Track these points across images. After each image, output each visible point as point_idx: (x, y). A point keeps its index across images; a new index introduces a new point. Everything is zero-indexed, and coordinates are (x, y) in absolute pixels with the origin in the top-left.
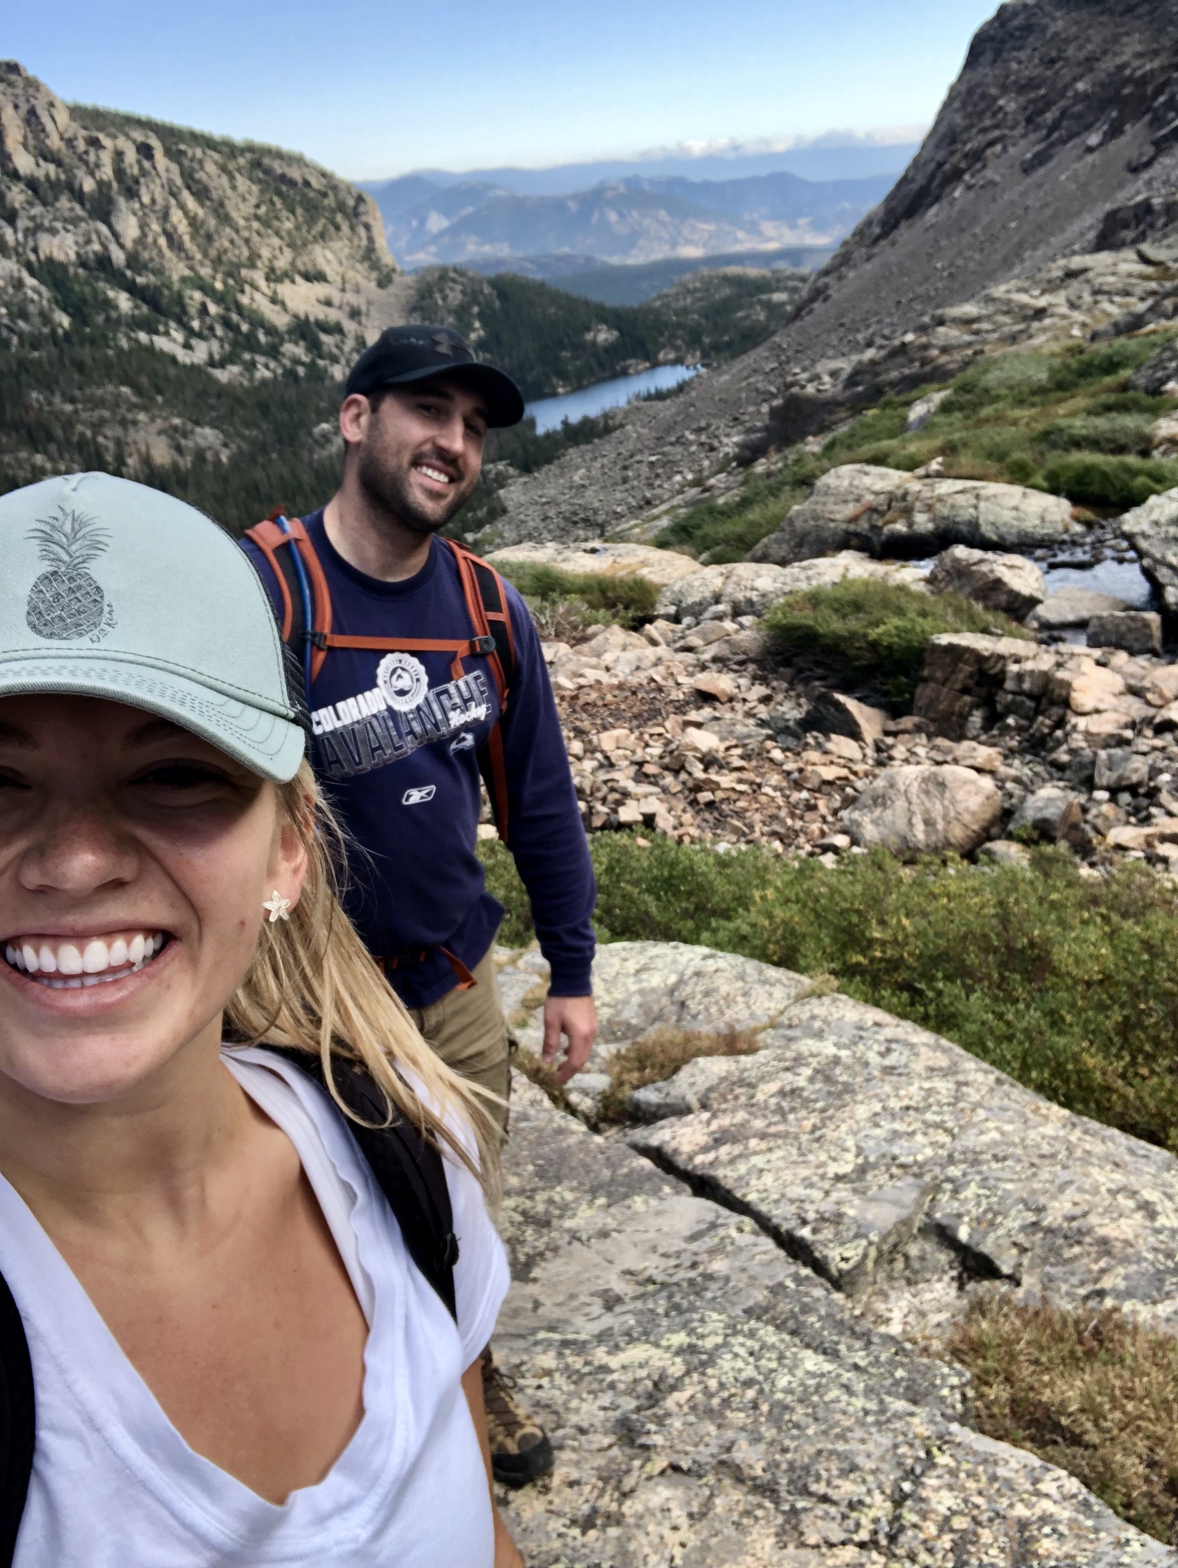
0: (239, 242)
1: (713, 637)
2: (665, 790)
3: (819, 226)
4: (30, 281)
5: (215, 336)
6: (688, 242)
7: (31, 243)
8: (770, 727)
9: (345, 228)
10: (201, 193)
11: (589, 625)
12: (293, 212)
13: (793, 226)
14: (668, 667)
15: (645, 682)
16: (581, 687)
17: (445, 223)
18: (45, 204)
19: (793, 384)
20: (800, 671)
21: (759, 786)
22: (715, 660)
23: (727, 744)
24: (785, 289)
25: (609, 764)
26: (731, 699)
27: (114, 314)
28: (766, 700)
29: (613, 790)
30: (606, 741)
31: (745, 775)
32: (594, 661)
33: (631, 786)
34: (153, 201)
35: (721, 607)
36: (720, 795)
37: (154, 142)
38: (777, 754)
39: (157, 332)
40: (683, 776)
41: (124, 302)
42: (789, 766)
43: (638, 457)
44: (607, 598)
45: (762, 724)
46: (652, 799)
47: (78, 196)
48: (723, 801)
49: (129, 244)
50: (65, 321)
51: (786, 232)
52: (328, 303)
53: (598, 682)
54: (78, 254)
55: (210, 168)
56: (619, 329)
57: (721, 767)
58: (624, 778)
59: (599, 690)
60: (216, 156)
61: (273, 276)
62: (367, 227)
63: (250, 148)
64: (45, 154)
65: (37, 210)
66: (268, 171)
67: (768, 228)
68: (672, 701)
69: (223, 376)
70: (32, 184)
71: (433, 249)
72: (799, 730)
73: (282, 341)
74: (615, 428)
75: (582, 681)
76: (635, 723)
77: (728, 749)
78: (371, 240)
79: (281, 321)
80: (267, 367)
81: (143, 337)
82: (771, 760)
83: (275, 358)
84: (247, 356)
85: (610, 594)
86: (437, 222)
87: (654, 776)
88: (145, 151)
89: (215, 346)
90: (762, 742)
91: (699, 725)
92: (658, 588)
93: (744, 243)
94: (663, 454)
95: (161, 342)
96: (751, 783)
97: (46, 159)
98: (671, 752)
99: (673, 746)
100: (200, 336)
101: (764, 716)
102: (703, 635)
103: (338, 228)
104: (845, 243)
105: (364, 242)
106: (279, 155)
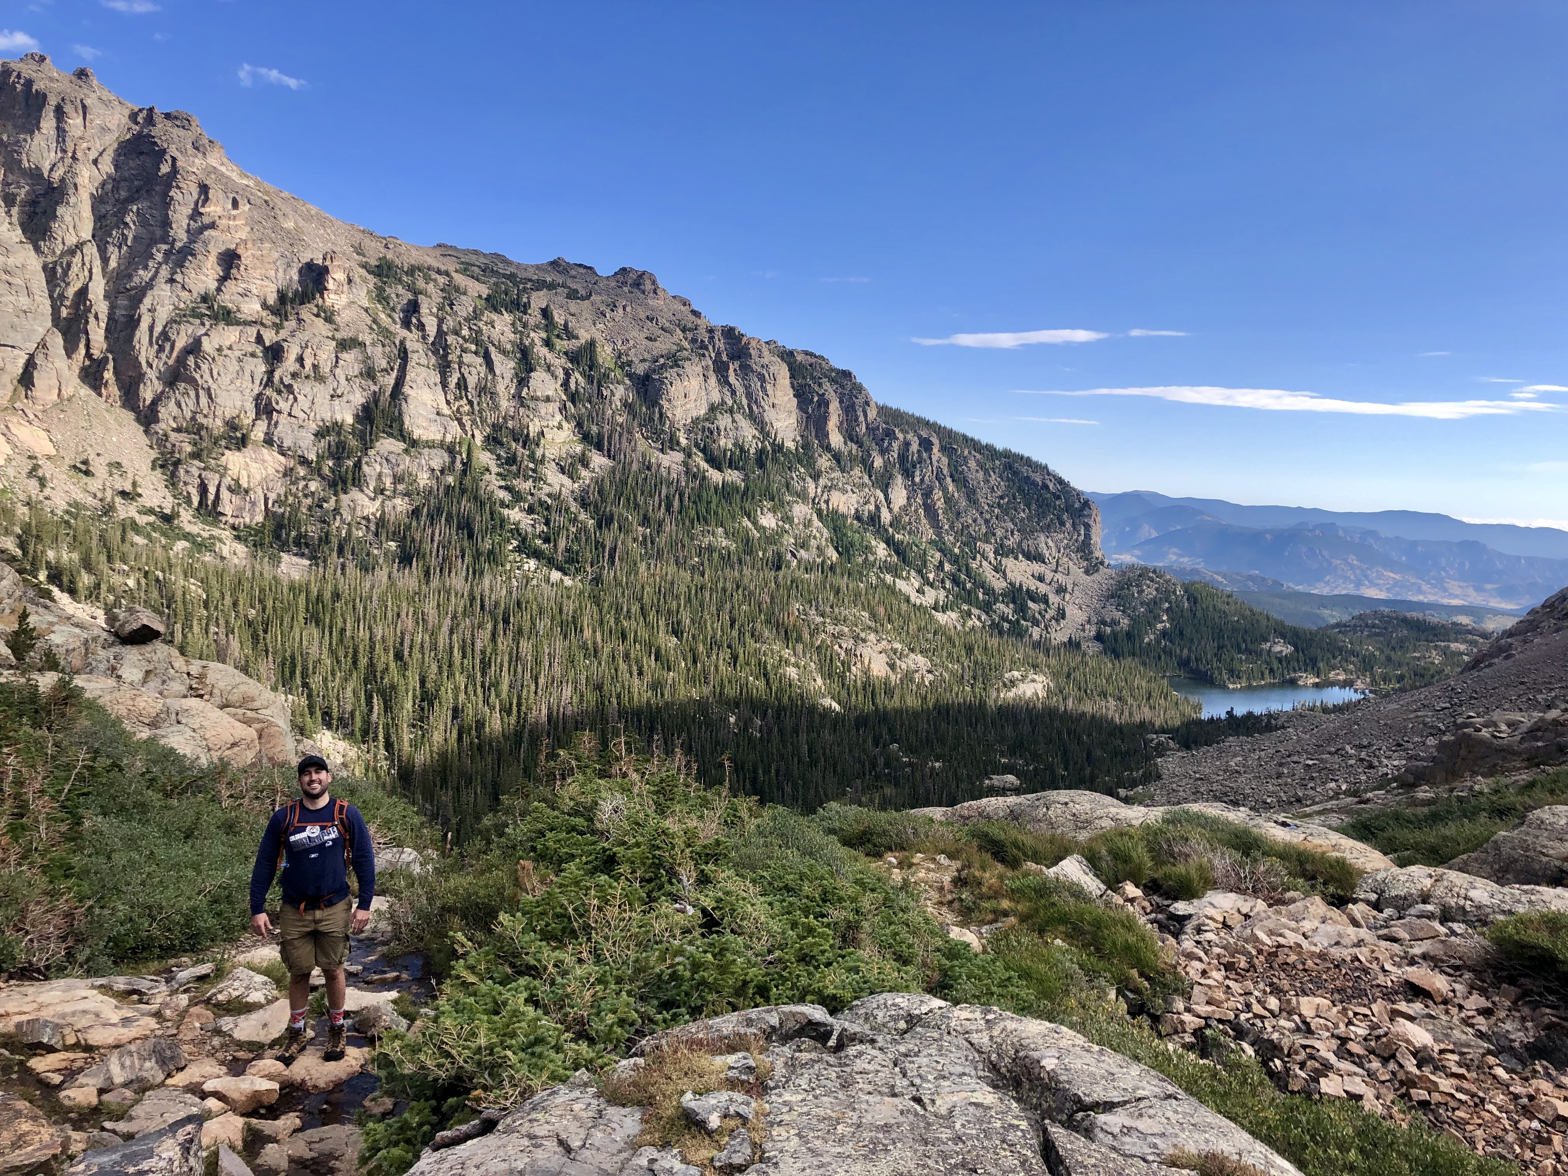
0: (980, 521)
1: (1421, 935)
2: (1371, 1074)
3: (1506, 592)
4: (816, 523)
5: (944, 588)
6: (1373, 584)
7: (825, 497)
8: (1490, 1041)
9: (1068, 525)
10: (960, 480)
11: (1289, 890)
12: (1028, 506)
13: (1479, 589)
14: (1373, 951)
15: (1348, 959)
16: (1279, 946)
17: (1154, 534)
18: (843, 471)
19: (1466, 725)
20: (1526, 993)
21: (1482, 1100)
22: (1425, 956)
23: (1442, 1046)
24: (1465, 641)
25: (1307, 1029)
26: (1445, 1002)
27: (871, 558)
28: (1486, 1012)
29: (1311, 1057)
30: (1308, 1005)
31: (1466, 1085)
32: (1293, 924)
33: (1333, 1059)
34: (922, 480)
35: (1430, 907)
36: (1436, 1097)
37: (935, 440)
38: (1500, 1072)
39: (900, 577)
40: (1392, 1066)
41: (881, 550)
42: (1517, 1089)
43: (1295, 758)
44: (1305, 870)
45: (1481, 1035)
46: (1358, 1080)
47: (868, 468)
48: (1438, 1105)
49: (896, 509)
50: (835, 556)
51: (1471, 592)
52: (1041, 579)
53: (1299, 946)
54: (857, 510)
55: (972, 464)
56: (1295, 646)
57: (1436, 1068)
58: (1325, 1049)
59: (1299, 954)
60: (978, 456)
61: (1002, 551)
62: (1087, 527)
63: (1007, 454)
64: (850, 436)
65: (837, 474)
66: (1016, 473)
67: (1453, 586)
68: (1378, 986)
69: (941, 618)
70: (837, 457)
71: (1137, 552)
72: (1526, 1055)
73: (996, 601)
74: (1277, 728)
75: (1281, 940)
76: (1337, 996)
77: (1441, 1052)
78: (1088, 536)
79: (999, 584)
80: (979, 618)
81: (889, 578)
82: (1495, 1077)
83: (987, 613)
84: (965, 607)
85: (1308, 867)
86: (1148, 531)
87: (1358, 1056)
88: (926, 444)
89: (942, 594)
90: (1484, 1055)
91: (1411, 1018)
92: (1361, 873)
93: (1428, 596)
94: (1322, 761)
95: (901, 584)
96: (1473, 1095)
97: (852, 440)
98: (1378, 1038)
99: (1380, 1032)
100: (931, 585)
101: (1484, 1029)
102: (1410, 929)
103: (1062, 524)
104: (1533, 612)
105: (1082, 538)
106: (1028, 462)
